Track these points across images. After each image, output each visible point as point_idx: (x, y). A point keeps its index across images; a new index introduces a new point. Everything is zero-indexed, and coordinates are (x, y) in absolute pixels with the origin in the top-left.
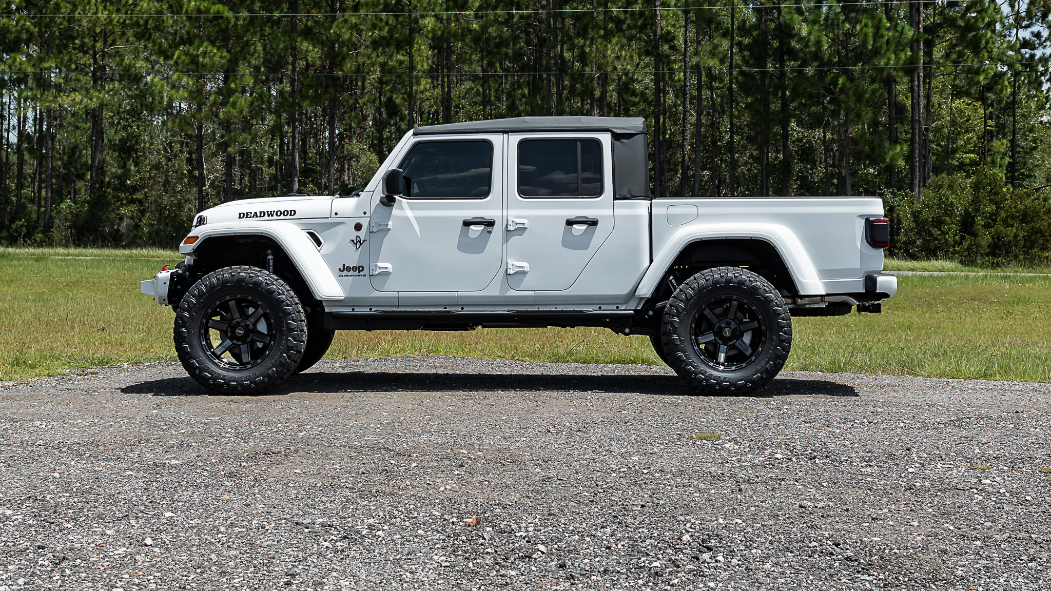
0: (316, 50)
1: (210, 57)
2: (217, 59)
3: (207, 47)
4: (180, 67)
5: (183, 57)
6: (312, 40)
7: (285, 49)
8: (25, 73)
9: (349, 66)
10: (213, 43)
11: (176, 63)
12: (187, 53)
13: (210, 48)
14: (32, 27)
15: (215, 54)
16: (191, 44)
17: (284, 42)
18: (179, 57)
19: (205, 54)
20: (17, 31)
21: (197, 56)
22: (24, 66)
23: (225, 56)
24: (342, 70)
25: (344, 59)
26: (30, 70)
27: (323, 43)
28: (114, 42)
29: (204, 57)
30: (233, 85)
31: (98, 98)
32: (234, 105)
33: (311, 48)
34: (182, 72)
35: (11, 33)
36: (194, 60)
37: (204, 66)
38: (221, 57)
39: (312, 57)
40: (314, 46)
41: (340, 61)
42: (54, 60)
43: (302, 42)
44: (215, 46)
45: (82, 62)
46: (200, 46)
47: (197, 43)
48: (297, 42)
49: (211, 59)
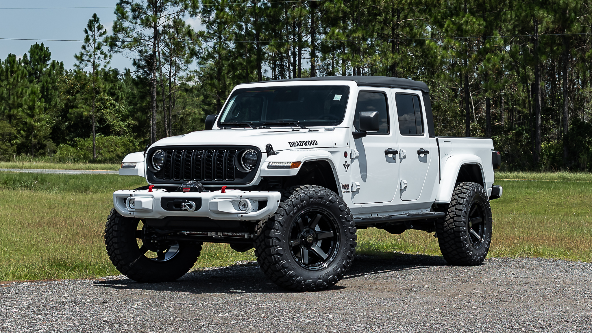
0: (550, 16)
1: (471, 25)
2: (476, 26)
3: (468, 18)
4: (450, 33)
5: (451, 26)
6: (547, 8)
7: (526, 16)
8: (340, 42)
9: (576, 27)
10: (473, 14)
11: (447, 30)
12: (454, 23)
13: (471, 18)
14: (345, 8)
15: (474, 23)
16: (457, 15)
17: (526, 11)
18: (448, 26)
19: (467, 22)
20: (335, 11)
21: (462, 24)
22: (340, 37)
23: (482, 24)
24: (571, 31)
25: (572, 22)
26: (344, 39)
27: (555, 12)
28: (406, 17)
29: (467, 25)
30: (488, 46)
31: (392, 58)
32: (489, 60)
33: (545, 15)
34: (452, 37)
35: (331, 13)
36: (459, 28)
37: (466, 32)
38: (479, 25)
39: (547, 22)
40: (548, 14)
41: (569, 24)
42: (361, 31)
43: (538, 10)
44: (474, 16)
45: (386, 32)
46: (464, 16)
47: (461, 14)
48: (535, 10)
49: (472, 26)
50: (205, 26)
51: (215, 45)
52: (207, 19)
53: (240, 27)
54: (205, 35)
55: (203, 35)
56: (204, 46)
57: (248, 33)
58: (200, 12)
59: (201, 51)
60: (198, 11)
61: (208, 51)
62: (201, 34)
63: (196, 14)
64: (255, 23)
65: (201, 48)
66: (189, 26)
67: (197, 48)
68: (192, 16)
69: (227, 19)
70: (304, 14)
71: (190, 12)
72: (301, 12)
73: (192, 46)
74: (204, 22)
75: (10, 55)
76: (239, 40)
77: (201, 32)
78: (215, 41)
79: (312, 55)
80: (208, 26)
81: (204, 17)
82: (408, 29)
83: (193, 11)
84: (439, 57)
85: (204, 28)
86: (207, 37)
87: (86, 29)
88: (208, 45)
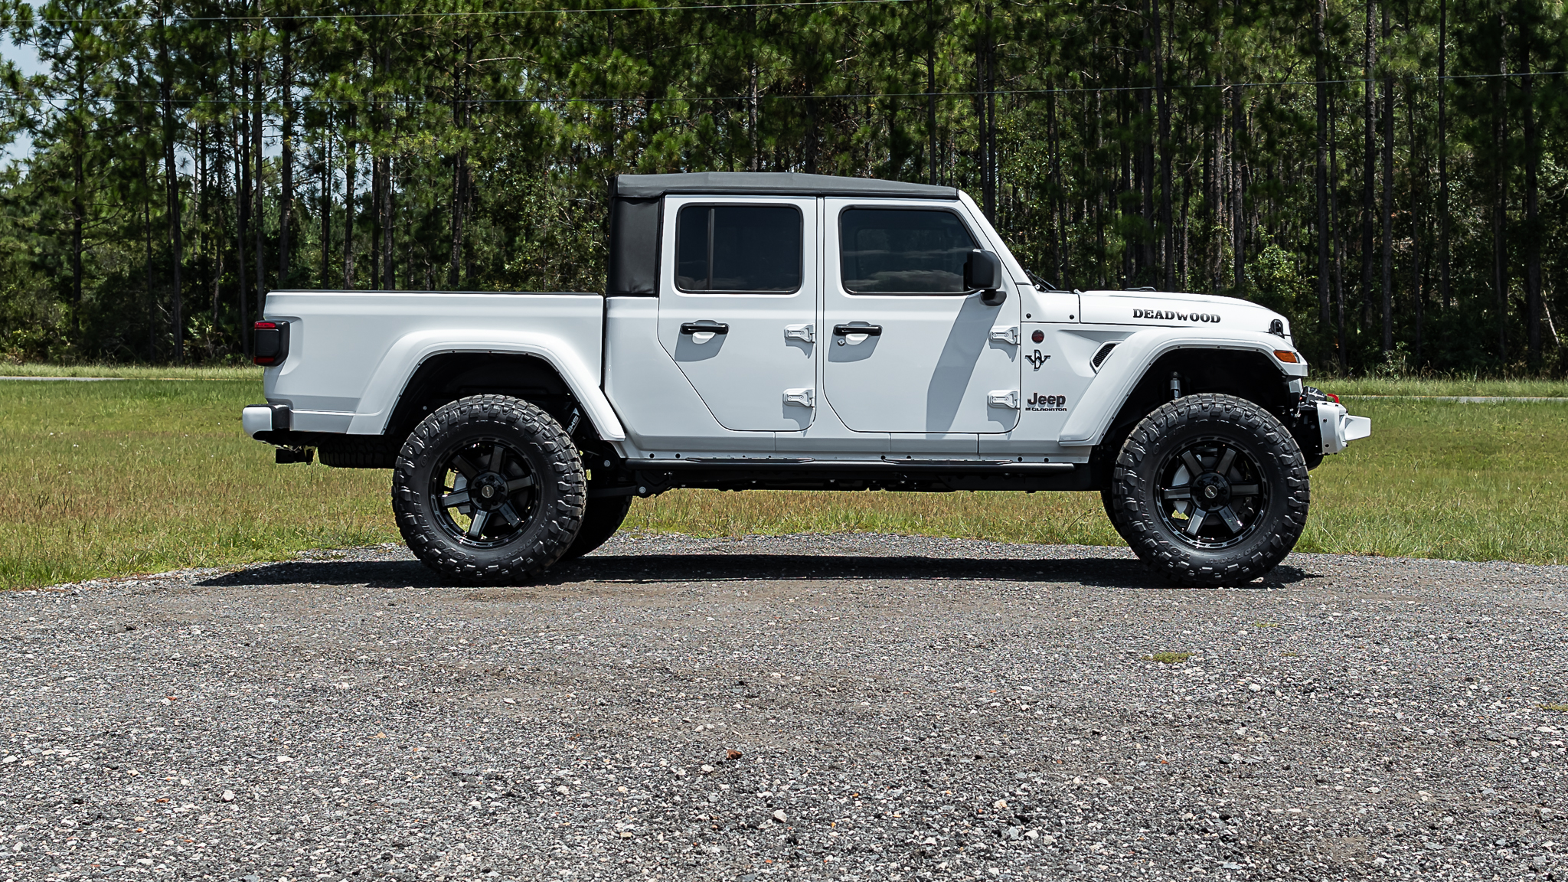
0: (784, 58)
1: (623, 74)
2: (634, 75)
3: (617, 58)
4: (579, 88)
5: (583, 75)
6: (778, 43)
7: (737, 57)
8: (349, 104)
9: (835, 83)
10: (626, 50)
11: (573, 84)
12: (588, 69)
13: (623, 59)
14: (360, 33)
15: (630, 68)
16: (596, 53)
17: (735, 47)
18: (576, 75)
19: (615, 68)
20: (337, 40)
21: (605, 72)
22: (349, 92)
23: (646, 71)
24: (824, 89)
25: (827, 71)
26: (357, 98)
27: (795, 50)
28: (483, 54)
29: (614, 73)
30: (657, 116)
31: (458, 138)
32: (659, 146)
33: (775, 55)
34: (584, 97)
35: (329, 42)
36: (599, 79)
37: (614, 86)
38: (640, 73)
39: (777, 69)
40: (780, 53)
41: (821, 76)
42: (393, 82)
43: (761, 46)
44: (630, 55)
45: (438, 83)
46: (608, 56)
47: (603, 52)
48: (755, 46)
49: (625, 76)
50: (50, 63)
51: (69, 105)
52: (52, 50)
53: (126, 69)
54: (49, 83)
55: (42, 85)
56: (45, 107)
57: (145, 81)
58: (36, 35)
59: (39, 118)
60: (30, 31)
61: (55, 117)
62: (39, 81)
63: (27, 38)
64: (162, 60)
65: (39, 111)
66: (11, 65)
67: (30, 111)
68: (17, 42)
69: (98, 50)
70: (270, 43)
71: (14, 34)
72: (263, 40)
73: (18, 107)
74: (45, 56)
76: (124, 96)
77: (38, 78)
78: (70, 97)
79: (287, 130)
80: (55, 65)
81: (45, 45)
82: (489, 79)
83: (20, 32)
84: (558, 139)
85: (46, 68)
86: (51, 87)
88: (53, 107)
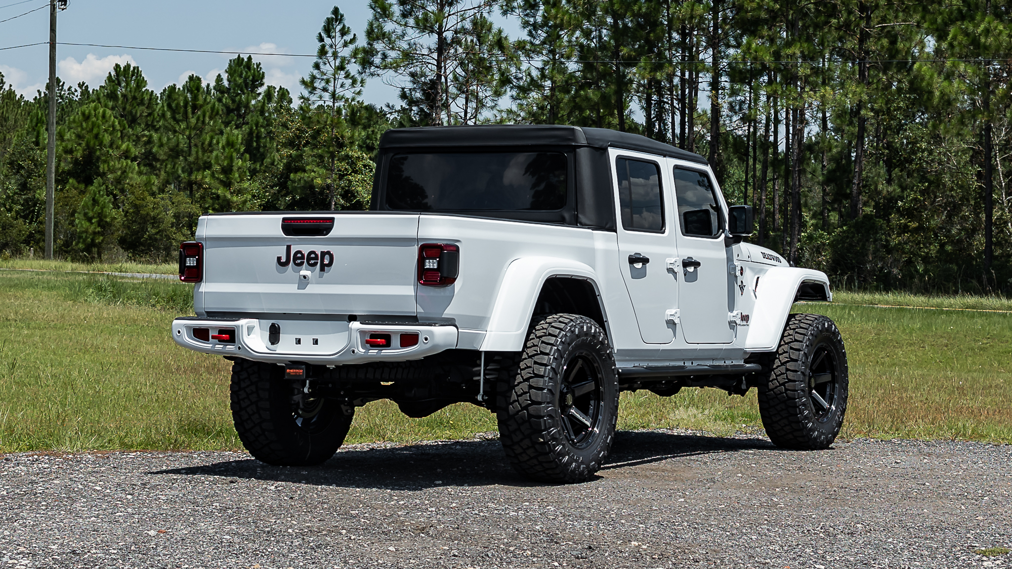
1: (995, 37)
2: (1004, 38)
3: (990, 23)
4: (957, 50)
5: (960, 38)
10: (998, 16)
11: (951, 45)
12: (966, 34)
13: (994, 24)
14: (772, 3)
15: (1001, 32)
16: (971, 19)
18: (955, 38)
19: (987, 32)
20: (753, 10)
21: (979, 35)
22: (761, 54)
26: (768, 58)
28: (882, 20)
29: (987, 36)
31: (855, 93)
34: (960, 57)
36: (975, 41)
37: (986, 48)
38: (1009, 36)
42: (798, 45)
44: (1002, 21)
45: (849, 45)
46: (983, 20)
47: (978, 18)
50: (526, 31)
51: (545, 65)
52: (532, 20)
53: (587, 34)
54: (528, 47)
55: (524, 48)
56: (524, 67)
57: (603, 46)
58: (519, 7)
59: (520, 75)
60: (515, 4)
61: (529, 74)
62: (520, 46)
63: (513, 9)
64: (614, 27)
65: (520, 69)
66: (500, 31)
67: (513, 70)
68: (505, 13)
69: (562, 20)
70: (698, 13)
71: (502, 6)
72: (692, 10)
73: (503, 66)
74: (526, 24)
75: (191, 78)
76: (585, 54)
77: (519, 42)
78: (545, 58)
79: (715, 85)
80: (530, 32)
81: (527, 15)
82: (885, 42)
83: (506, 5)
84: (937, 93)
85: (524, 35)
86: (530, 50)
87: (320, 34)
88: (534, 65)
